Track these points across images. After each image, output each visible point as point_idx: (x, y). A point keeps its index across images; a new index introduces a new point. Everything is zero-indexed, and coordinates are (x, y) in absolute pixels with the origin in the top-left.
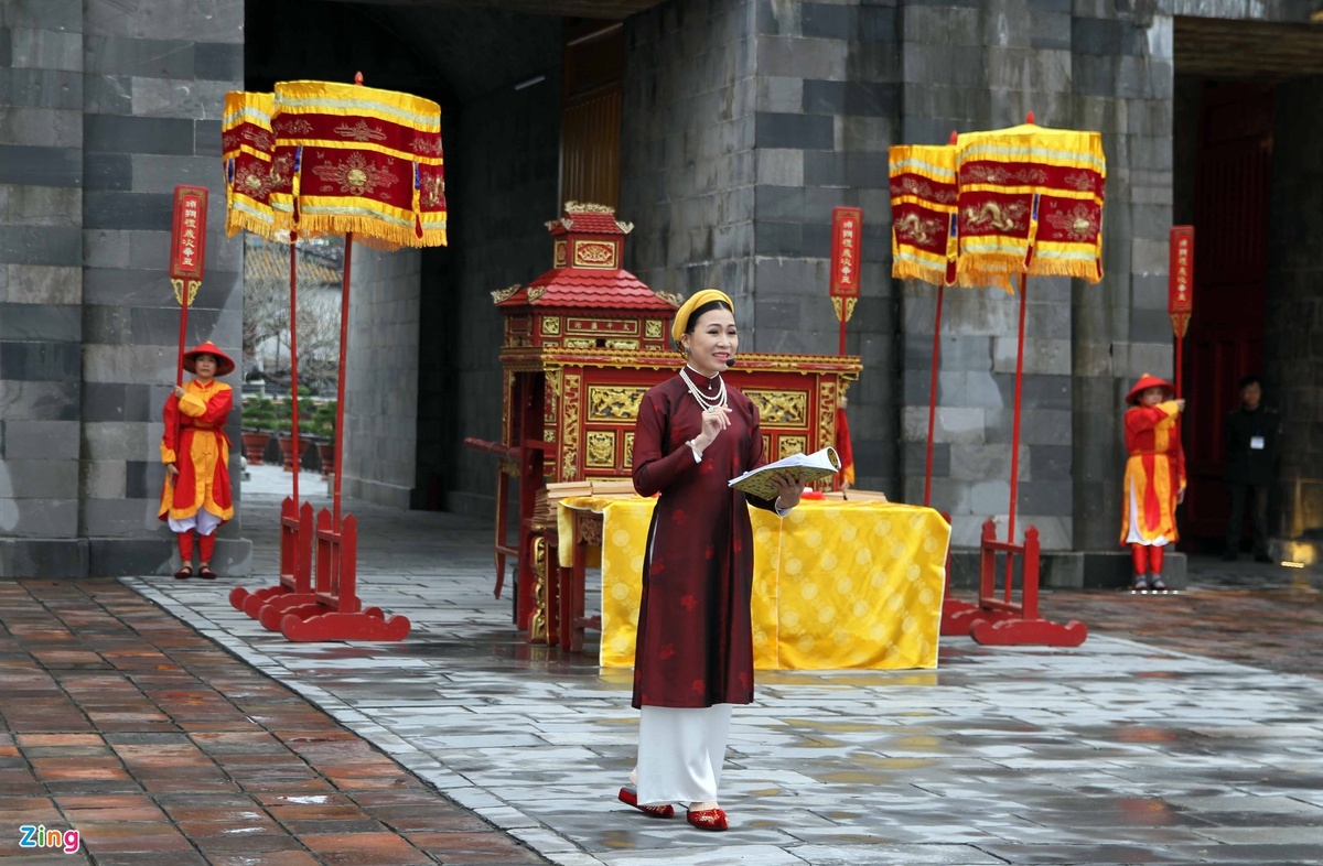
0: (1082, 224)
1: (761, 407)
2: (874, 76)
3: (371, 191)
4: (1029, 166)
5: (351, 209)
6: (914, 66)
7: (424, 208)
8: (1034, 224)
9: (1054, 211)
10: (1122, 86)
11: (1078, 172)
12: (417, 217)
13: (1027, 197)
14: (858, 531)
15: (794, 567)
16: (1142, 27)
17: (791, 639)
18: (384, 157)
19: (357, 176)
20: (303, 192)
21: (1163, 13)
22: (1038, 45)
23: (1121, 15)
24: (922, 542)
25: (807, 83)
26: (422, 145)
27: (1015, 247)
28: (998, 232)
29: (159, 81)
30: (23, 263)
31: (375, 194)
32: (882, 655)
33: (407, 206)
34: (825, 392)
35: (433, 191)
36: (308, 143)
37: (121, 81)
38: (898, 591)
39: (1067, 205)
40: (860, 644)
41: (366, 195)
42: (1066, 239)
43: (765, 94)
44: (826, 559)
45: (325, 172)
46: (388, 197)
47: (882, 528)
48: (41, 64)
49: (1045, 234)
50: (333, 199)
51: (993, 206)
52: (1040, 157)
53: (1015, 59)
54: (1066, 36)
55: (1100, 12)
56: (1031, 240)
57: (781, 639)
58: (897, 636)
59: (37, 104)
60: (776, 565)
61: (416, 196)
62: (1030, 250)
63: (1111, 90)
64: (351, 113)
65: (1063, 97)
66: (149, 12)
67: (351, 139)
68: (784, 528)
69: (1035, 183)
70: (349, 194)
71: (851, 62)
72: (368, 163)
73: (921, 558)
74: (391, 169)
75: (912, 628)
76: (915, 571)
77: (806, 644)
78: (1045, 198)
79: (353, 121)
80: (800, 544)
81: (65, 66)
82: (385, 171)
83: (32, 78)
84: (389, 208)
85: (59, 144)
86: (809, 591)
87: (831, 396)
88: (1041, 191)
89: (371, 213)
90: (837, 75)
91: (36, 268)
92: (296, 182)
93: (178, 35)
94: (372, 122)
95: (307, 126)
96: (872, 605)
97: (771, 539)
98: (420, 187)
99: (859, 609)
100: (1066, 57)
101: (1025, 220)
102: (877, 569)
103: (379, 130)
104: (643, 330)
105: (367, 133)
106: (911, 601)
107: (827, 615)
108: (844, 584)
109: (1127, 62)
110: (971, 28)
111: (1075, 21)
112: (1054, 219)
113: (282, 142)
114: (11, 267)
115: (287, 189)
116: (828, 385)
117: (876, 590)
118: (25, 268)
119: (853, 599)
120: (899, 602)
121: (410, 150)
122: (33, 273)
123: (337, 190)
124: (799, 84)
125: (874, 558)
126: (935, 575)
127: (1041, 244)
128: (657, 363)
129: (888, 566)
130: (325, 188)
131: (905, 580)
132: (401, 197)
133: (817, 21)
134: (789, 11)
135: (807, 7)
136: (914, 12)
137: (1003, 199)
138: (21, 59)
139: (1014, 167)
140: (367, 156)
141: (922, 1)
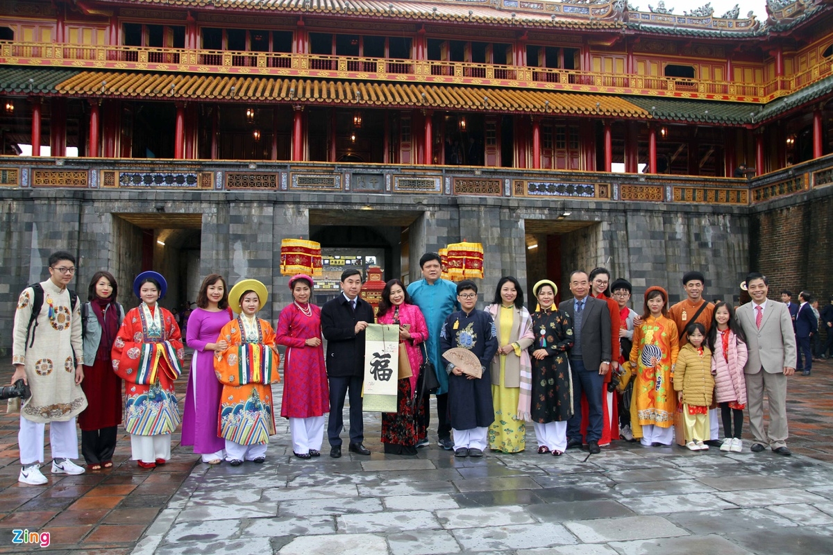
0: (476, 265)
2: (454, 235)
4: (462, 251)
5: (296, 268)
6: (462, 232)
7: (314, 267)
8: (464, 265)
9: (469, 262)
10: (513, 235)
11: (474, 252)
12: (313, 269)
13: (462, 259)
16: (517, 222)
18: (304, 256)
19: (298, 260)
20: (286, 264)
21: (522, 218)
22: (492, 227)
23: (512, 219)
26: (314, 252)
27: (460, 271)
28: (455, 267)
31: (302, 264)
33: (310, 267)
35: (318, 263)
36: (287, 253)
39: (472, 261)
41: (299, 265)
42: (472, 268)
43: (428, 240)
45: (290, 260)
46: (305, 265)
48: (263, 241)
49: (467, 267)
50: (292, 266)
51: (454, 261)
52: (465, 249)
53: (486, 230)
54: (498, 224)
55: (507, 219)
56: (464, 269)
59: (263, 250)
61: (312, 264)
62: (464, 271)
63: (510, 236)
64: (296, 245)
65: (498, 238)
66: (287, 229)
67: (296, 252)
69: (464, 255)
70: (296, 264)
71: (448, 232)
74: (306, 258)
78: (466, 259)
79: (296, 247)
81: (269, 241)
82: (304, 259)
83: (261, 245)
84: (306, 267)
88: (465, 257)
90: (445, 235)
92: (285, 262)
94: (301, 248)
95: (287, 249)
98: (314, 262)
100: (499, 229)
101: (462, 264)
105: (300, 250)
109: (514, 230)
110: (476, 223)
111: (501, 221)
112: (469, 264)
113: (283, 253)
115: (283, 264)
121: (311, 254)
123: (293, 264)
127: (466, 270)
132: (308, 265)
133: (440, 223)
134: (433, 221)
135: (437, 220)
136: (462, 220)
137: (456, 260)
138: (259, 241)
139: (459, 252)
140: (300, 255)
141: (464, 218)
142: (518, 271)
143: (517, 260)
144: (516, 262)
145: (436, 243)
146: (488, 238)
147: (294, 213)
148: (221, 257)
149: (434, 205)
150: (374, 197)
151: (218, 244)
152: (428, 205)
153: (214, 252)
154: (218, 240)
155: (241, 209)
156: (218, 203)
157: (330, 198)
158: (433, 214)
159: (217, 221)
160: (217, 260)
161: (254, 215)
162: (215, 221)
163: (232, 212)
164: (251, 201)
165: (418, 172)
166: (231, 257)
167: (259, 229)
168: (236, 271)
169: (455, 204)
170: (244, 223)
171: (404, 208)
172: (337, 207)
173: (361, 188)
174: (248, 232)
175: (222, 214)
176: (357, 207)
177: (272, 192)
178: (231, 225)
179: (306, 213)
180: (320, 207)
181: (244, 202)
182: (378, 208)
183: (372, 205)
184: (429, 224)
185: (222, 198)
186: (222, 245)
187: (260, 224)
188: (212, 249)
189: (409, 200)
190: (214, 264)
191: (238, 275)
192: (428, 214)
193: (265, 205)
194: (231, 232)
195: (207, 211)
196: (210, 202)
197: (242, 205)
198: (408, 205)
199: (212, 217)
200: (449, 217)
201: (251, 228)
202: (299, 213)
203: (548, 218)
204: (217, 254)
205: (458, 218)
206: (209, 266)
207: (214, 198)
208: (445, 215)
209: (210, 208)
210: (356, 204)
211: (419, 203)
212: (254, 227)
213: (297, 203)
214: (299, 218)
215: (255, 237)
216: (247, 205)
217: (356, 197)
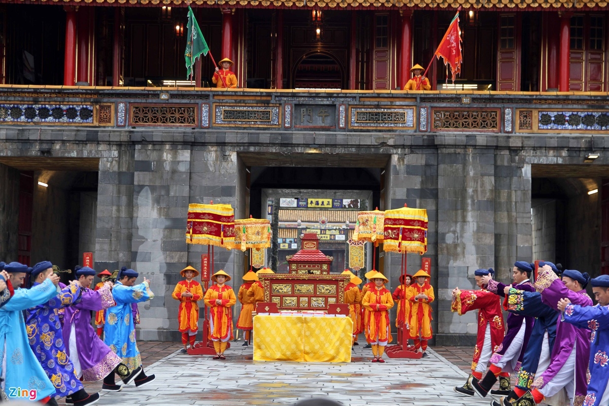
0: (416, 236)
1: (322, 289)
2: (430, 187)
3: (209, 232)
4: (399, 219)
5: (204, 237)
6: (441, 183)
7: (225, 236)
8: (401, 236)
9: (407, 232)
10: (513, 187)
11: (414, 221)
12: (222, 239)
13: (399, 228)
14: (326, 324)
15: (308, 333)
16: (520, 168)
17: (307, 353)
18: (213, 223)
19: (205, 228)
20: (193, 233)
21: (527, 163)
22: (483, 175)
23: (513, 164)
24: (345, 327)
25: (408, 190)
26: (224, 219)
27: (396, 243)
28: (391, 238)
29: (211, 198)
30: (171, 251)
31: (210, 233)
32: (333, 358)
33: (219, 236)
34: (341, 285)
35: (229, 231)
36: (194, 220)
37: (200, 198)
38: (338, 340)
39: (411, 230)
40: (326, 355)
41: (207, 234)
42: (411, 240)
43: (395, 193)
44: (317, 332)
45: (198, 228)
46: (214, 234)
47: (333, 322)
48: (177, 195)
49: (404, 239)
50: (199, 235)
51: (390, 231)
52: (402, 217)
53: (475, 180)
54: (493, 172)
55: (506, 164)
56: (400, 240)
57: (304, 353)
58: (338, 352)
59: (176, 206)
60: (303, 333)
61: (222, 233)
62: (400, 243)
63: (510, 188)
64: (204, 212)
65: (491, 191)
66: (209, 178)
67: (204, 219)
68: (305, 323)
69: (401, 224)
70: (203, 233)
71: (422, 182)
72: (208, 225)
73: (344, 331)
74: (215, 226)
75: (342, 350)
76: (343, 335)
77: (311, 355)
78: (404, 229)
79: (204, 214)
80: (309, 327)
81: (184, 195)
82: (213, 227)
83: (175, 199)
84: (214, 237)
85: (182, 217)
86: (312, 340)
87: (343, 286)
88: (402, 226)
89: (209, 238)
90: (418, 187)
91: (174, 253)
92: (191, 231)
93: (217, 184)
94: (209, 214)
95: (194, 216)
96: (330, 344)
97: (301, 326)
98: (224, 231)
99: (327, 345)
100: (493, 179)
101: (398, 235)
102: (332, 334)
103: (211, 216)
104: (321, 267)
105: (208, 217)
106: (342, 343)
107: (317, 347)
108: (322, 338)
109: (515, 179)
110: (460, 171)
111: (496, 167)
112: (407, 234)
113: (189, 220)
114: (168, 252)
115: (189, 233)
116: (342, 283)
117: (331, 340)
118: (171, 253)
119: (325, 342)
120: (338, 343)
121: (220, 221)
122: (173, 254)
123: (200, 233)
124: (405, 190)
125: (331, 331)
126: (349, 336)
127: (403, 242)
128: (290, 277)
129: (335, 333)
130: (198, 232)
131: (340, 337)
132: (217, 234)
133: (411, 170)
134: (402, 168)
135: (408, 166)
136: (442, 167)
137: (392, 229)
138: (172, 194)
139: (395, 220)
140: (208, 223)
141: (444, 163)
142: (519, 236)
143: (519, 221)
144: (516, 224)
145: (405, 198)
146: (477, 191)
147: (217, 157)
148: (123, 214)
149: (403, 147)
150: (322, 137)
151: (119, 197)
152: (395, 147)
153: (114, 208)
154: (119, 192)
155: (149, 152)
156: (119, 144)
157: (264, 138)
158: (401, 159)
159: (119, 168)
160: (118, 218)
161: (165, 161)
162: (116, 169)
163: (138, 156)
164: (162, 143)
165: (384, 102)
166: (135, 215)
167: (172, 178)
168: (141, 233)
169: (431, 145)
170: (153, 171)
171: (363, 151)
172: (274, 150)
173: (306, 124)
174: (158, 183)
175: (125, 158)
176: (300, 150)
177: (189, 130)
178: (136, 173)
179: (234, 157)
180: (252, 149)
181: (154, 143)
182: (328, 150)
183: (320, 146)
184: (397, 173)
185: (124, 138)
186: (124, 199)
187: (174, 172)
188: (113, 205)
189: (369, 139)
190: (114, 224)
191: (144, 238)
192: (395, 158)
193: (180, 147)
194: (136, 183)
195: (105, 154)
196: (110, 143)
197: (150, 147)
198: (369, 146)
199: (112, 162)
200: (423, 162)
201: (162, 177)
202: (225, 157)
203: (568, 163)
204: (118, 211)
205: (436, 164)
206: (107, 226)
207: (115, 139)
208: (418, 159)
209: (110, 150)
210: (298, 145)
211: (384, 144)
212: (165, 176)
213: (222, 144)
214: (224, 164)
215: (167, 188)
216: (157, 147)
217: (298, 137)
